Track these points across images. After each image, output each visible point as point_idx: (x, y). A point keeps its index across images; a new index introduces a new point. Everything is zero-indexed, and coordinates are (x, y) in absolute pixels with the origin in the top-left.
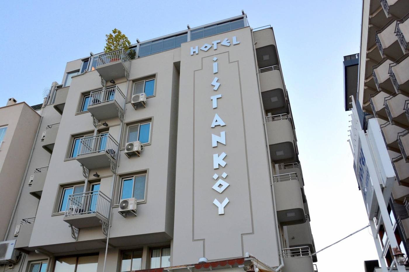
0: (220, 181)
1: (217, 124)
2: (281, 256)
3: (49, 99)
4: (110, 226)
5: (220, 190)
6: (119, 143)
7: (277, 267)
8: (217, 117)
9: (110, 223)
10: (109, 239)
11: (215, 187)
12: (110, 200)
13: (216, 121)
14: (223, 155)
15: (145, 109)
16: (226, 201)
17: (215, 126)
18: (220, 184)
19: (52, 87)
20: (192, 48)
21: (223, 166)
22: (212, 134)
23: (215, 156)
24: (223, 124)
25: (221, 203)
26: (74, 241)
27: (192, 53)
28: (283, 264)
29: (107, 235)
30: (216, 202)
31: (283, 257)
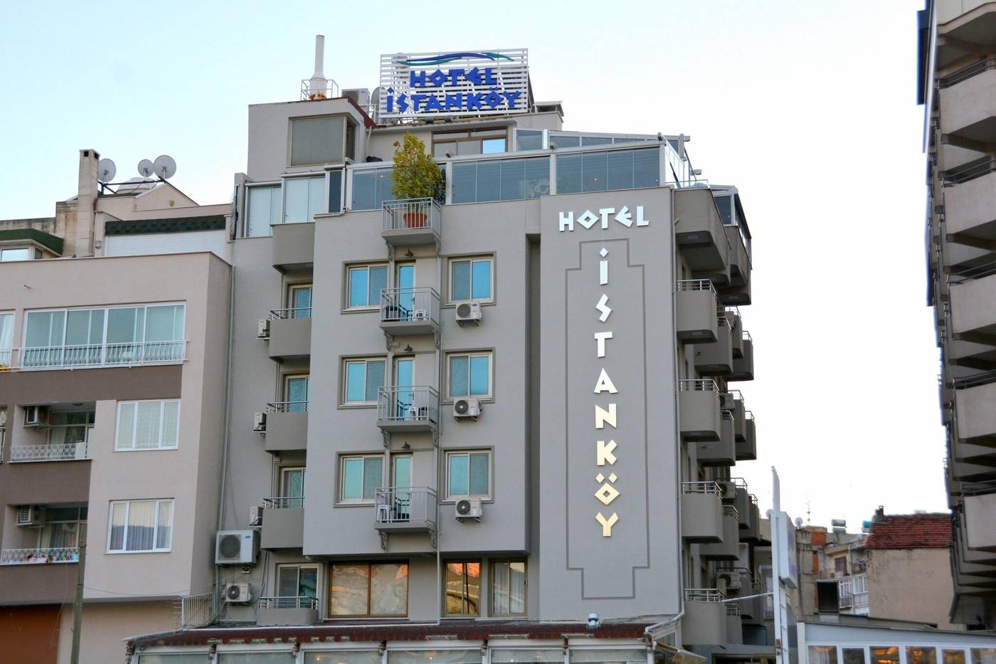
0: (607, 487)
1: (604, 388)
2: (683, 599)
3: (237, 219)
4: (438, 534)
5: (607, 500)
6: (438, 390)
7: (676, 615)
8: (604, 376)
9: (438, 530)
10: (441, 553)
11: (599, 494)
12: (435, 494)
13: (603, 383)
14: (612, 445)
15: (478, 328)
16: (614, 518)
17: (601, 391)
18: (606, 492)
19: (237, 187)
20: (561, 214)
21: (612, 464)
22: (596, 406)
23: (600, 444)
24: (613, 390)
25: (607, 520)
26: (381, 551)
27: (562, 228)
28: (683, 612)
29: (436, 548)
30: (600, 517)
31: (685, 600)
